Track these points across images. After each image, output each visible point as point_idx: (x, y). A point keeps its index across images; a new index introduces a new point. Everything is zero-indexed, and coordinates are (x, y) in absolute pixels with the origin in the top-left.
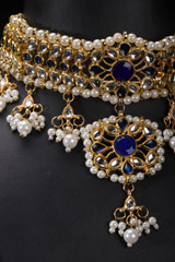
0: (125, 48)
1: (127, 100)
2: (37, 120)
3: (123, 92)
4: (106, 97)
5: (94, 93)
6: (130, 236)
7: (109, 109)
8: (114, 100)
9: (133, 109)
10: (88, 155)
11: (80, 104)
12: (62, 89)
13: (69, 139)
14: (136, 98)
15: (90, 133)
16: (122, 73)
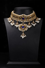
0: (23, 16)
1: (24, 22)
2: (14, 24)
3: (23, 21)
4: (21, 21)
5: (20, 21)
6: (23, 37)
7: (22, 23)
8: (22, 22)
9: (24, 23)
10: (19, 28)
11: (18, 22)
12: (17, 20)
13: (17, 26)
14: (25, 22)
15: (19, 25)
16: (23, 19)
